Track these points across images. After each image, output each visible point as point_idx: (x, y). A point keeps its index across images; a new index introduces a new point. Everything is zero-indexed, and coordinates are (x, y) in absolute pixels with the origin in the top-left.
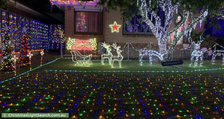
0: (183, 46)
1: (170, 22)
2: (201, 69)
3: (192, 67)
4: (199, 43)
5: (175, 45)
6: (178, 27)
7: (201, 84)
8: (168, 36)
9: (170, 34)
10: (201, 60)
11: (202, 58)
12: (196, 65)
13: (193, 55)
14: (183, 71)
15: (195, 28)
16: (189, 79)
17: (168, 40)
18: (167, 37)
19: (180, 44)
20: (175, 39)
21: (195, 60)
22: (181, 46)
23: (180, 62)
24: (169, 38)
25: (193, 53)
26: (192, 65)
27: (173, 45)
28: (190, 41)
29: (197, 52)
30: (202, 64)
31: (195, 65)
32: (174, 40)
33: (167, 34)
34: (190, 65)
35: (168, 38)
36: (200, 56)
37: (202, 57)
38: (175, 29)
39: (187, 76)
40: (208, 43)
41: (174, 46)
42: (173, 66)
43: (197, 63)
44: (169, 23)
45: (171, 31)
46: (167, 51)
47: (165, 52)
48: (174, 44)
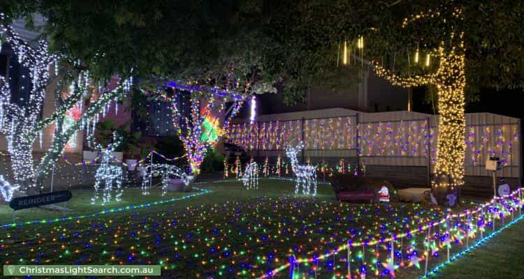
0: (82, 155)
1: (40, 95)
2: (116, 207)
3: (98, 205)
4: (110, 149)
5: (59, 153)
6: (65, 109)
7: (105, 244)
8: (37, 129)
9: (43, 124)
10: (119, 186)
11: (120, 183)
12: (106, 200)
13: (98, 177)
14: (72, 216)
15: (104, 114)
16: (80, 236)
17: (38, 139)
18: (36, 133)
19: (76, 152)
20: (58, 138)
21: (104, 188)
22: (76, 156)
23: (64, 195)
24: (41, 134)
25: (98, 171)
26: (96, 201)
27: (52, 152)
28: (92, 144)
29: (109, 170)
30: (121, 197)
31: (104, 199)
32: (55, 139)
33: (36, 125)
34: (93, 201)
35: (38, 135)
36: (116, 179)
37: (120, 180)
38: (57, 114)
39: (77, 229)
40: (140, 150)
41: (54, 156)
42: (47, 206)
43: (109, 196)
44: (36, 97)
45: (47, 119)
46: (35, 168)
47: (30, 171)
48: (55, 151)
